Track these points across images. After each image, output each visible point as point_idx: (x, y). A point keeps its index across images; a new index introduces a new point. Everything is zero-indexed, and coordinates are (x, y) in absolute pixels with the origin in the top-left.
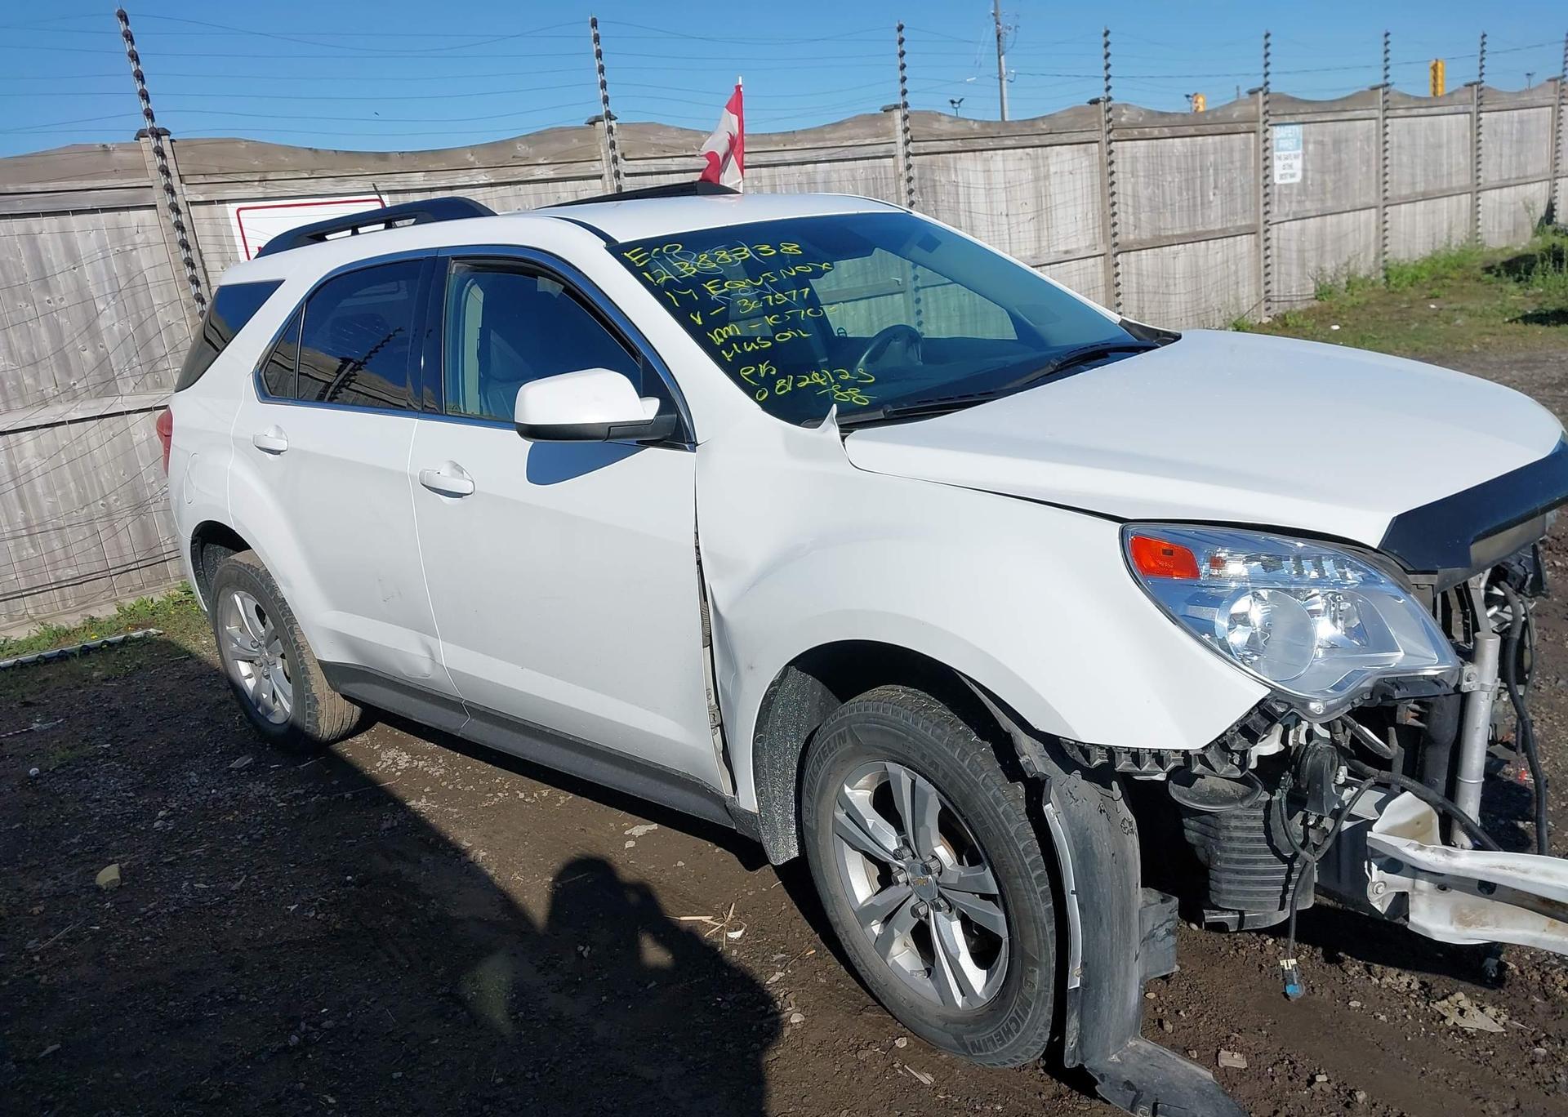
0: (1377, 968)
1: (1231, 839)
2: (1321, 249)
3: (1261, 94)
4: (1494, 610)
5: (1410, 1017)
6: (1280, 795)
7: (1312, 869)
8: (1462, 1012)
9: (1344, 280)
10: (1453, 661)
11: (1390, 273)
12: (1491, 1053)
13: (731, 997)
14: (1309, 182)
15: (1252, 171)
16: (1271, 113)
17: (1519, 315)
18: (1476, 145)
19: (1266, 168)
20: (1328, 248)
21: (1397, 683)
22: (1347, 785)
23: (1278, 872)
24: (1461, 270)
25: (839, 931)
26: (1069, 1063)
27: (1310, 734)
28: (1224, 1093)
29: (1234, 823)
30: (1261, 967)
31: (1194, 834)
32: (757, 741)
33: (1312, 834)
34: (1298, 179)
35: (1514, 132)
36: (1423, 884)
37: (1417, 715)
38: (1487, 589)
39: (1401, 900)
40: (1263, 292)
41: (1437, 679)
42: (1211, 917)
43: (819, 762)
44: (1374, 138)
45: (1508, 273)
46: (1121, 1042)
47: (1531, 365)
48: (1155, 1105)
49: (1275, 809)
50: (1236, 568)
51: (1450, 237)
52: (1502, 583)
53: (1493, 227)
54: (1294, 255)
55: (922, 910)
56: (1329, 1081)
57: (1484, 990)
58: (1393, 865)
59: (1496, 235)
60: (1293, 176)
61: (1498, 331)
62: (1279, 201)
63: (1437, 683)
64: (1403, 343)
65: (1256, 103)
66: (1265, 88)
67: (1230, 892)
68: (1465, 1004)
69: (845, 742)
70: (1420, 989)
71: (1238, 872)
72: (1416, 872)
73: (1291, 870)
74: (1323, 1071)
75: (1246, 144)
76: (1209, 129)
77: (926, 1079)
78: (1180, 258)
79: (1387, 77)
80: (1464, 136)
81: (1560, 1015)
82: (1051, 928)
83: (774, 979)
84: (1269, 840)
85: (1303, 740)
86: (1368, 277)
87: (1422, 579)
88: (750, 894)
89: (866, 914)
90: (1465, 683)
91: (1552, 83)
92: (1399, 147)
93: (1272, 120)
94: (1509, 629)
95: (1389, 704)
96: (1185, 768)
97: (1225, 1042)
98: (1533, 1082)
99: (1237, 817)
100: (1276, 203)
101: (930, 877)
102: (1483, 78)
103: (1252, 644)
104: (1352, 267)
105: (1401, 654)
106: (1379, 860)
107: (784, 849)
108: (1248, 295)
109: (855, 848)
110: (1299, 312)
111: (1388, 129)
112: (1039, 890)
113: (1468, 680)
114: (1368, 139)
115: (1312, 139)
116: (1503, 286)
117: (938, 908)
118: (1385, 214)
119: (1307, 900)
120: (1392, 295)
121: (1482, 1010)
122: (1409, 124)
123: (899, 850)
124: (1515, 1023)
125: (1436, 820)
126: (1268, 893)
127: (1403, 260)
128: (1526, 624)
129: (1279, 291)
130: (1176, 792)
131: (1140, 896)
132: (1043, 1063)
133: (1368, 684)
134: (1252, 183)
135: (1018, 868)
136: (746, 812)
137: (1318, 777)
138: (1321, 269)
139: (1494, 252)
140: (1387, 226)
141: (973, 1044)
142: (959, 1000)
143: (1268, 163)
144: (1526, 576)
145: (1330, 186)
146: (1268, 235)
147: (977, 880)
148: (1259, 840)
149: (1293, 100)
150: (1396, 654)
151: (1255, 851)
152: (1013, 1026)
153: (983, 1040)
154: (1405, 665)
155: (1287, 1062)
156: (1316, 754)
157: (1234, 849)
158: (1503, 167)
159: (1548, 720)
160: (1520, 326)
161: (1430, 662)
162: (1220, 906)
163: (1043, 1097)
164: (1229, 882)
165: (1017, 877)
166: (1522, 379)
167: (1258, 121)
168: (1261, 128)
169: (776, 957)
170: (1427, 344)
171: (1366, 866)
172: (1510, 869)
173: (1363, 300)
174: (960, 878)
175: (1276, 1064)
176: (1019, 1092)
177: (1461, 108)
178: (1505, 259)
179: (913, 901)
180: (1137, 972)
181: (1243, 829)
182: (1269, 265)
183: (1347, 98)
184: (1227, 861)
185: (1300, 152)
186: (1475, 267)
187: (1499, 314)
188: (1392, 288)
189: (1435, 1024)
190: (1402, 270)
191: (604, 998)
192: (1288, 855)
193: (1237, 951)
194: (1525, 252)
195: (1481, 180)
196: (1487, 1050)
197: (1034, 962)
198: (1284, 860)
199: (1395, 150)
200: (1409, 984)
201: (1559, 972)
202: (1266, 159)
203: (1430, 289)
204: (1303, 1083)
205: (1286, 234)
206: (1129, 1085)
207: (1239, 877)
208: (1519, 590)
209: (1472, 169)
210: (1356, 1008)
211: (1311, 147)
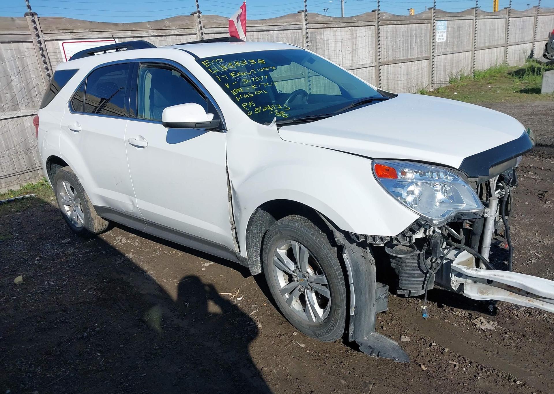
0: (455, 309)
1: (406, 266)
2: (452, 65)
3: (433, 9)
4: (499, 191)
5: (464, 325)
6: (423, 252)
7: (433, 276)
8: (482, 323)
9: (459, 77)
10: (482, 207)
11: (476, 75)
12: (491, 336)
13: (237, 319)
14: (449, 42)
15: (429, 37)
16: (436, 16)
17: (519, 90)
18: (507, 30)
19: (434, 36)
20: (454, 65)
21: (463, 214)
22: (446, 248)
23: (422, 277)
24: (500, 74)
25: (275, 297)
26: (350, 340)
27: (434, 231)
28: (402, 349)
29: (407, 261)
30: (416, 309)
31: (394, 264)
32: (247, 234)
33: (434, 265)
34: (445, 40)
35: (521, 25)
36: (469, 281)
37: (470, 225)
38: (497, 183)
39: (462, 286)
40: (431, 80)
41: (476, 213)
42: (399, 292)
43: (269, 241)
44: (472, 26)
45: (516, 75)
46: (368, 333)
47: (522, 107)
48: (378, 353)
49: (421, 256)
50: (410, 175)
51: (497, 62)
52: (502, 182)
53: (512, 59)
54: (442, 67)
55: (302, 290)
56: (436, 345)
57: (490, 316)
58: (460, 275)
59: (513, 62)
60: (443, 39)
61: (511, 95)
62: (438, 48)
63: (476, 214)
64: (478, 99)
65: (431, 13)
66: (434, 8)
67: (406, 284)
68: (483, 320)
69: (277, 234)
70: (468, 316)
71: (408, 277)
72: (467, 277)
73: (426, 276)
74: (435, 342)
75: (427, 27)
76: (414, 22)
77: (303, 346)
78: (402, 68)
79: (477, 4)
80: (503, 26)
81: (514, 324)
82: (345, 295)
83: (252, 313)
84: (419, 267)
85: (431, 233)
86: (468, 76)
87: (473, 179)
88: (245, 285)
89: (284, 291)
90: (485, 214)
91: (535, 8)
92: (480, 30)
93: (436, 19)
94: (503, 197)
95: (460, 221)
96: (391, 242)
97: (403, 333)
98: (503, 345)
99: (408, 259)
100: (437, 49)
101: (305, 279)
102: (511, 6)
103: (415, 201)
104: (462, 72)
105: (465, 205)
106: (455, 273)
107: (256, 270)
108: (426, 81)
109: (280, 269)
110: (443, 88)
111: (477, 23)
112: (341, 282)
113: (487, 214)
114: (470, 27)
115: (450, 26)
116: (514, 80)
117: (308, 289)
118: (475, 53)
119: (431, 287)
120: (476, 82)
121: (488, 322)
122: (484, 22)
123: (295, 270)
124: (499, 327)
125: (474, 260)
126: (418, 284)
127: (480, 70)
128: (509, 196)
129: (437, 80)
130: (388, 250)
131: (376, 285)
132: (342, 340)
133: (453, 215)
134: (429, 41)
135: (334, 275)
136: (243, 258)
137: (436, 245)
138: (452, 73)
139: (512, 67)
140: (475, 57)
141: (318, 334)
142: (314, 319)
143: (434, 34)
144: (510, 179)
145: (456, 43)
146: (433, 60)
147: (320, 279)
148: (416, 267)
149: (444, 12)
150: (463, 205)
151: (414, 270)
152: (332, 328)
153: (322, 333)
154: (465, 209)
155: (423, 339)
156: (436, 238)
157: (407, 269)
158: (516, 38)
159: (517, 228)
160: (519, 94)
161: (474, 207)
162: (402, 288)
163: (342, 351)
164: (406, 280)
165: (333, 278)
166: (518, 112)
167: (431, 19)
168: (432, 22)
169: (253, 306)
170: (486, 99)
171: (451, 275)
172: (497, 276)
173: (465, 84)
174: (315, 279)
175: (419, 340)
176: (334, 350)
177: (503, 16)
178: (515, 70)
179: (299, 287)
180: (374, 310)
181: (410, 263)
182: (433, 71)
183: (463, 12)
184: (405, 273)
185: (446, 30)
186: (505, 73)
187: (512, 89)
188: (476, 80)
189: (472, 327)
190: (480, 73)
191: (194, 320)
192: (425, 272)
193: (409, 304)
194: (522, 68)
195: (508, 42)
196: (489, 335)
197: (339, 307)
198: (424, 273)
199: (479, 31)
200: (465, 314)
201: (515, 310)
202: (434, 33)
203: (489, 80)
204: (428, 346)
205: (439, 60)
206: (370, 346)
207: (409, 279)
208: (507, 184)
209: (505, 38)
210: (446, 322)
211: (449, 29)
